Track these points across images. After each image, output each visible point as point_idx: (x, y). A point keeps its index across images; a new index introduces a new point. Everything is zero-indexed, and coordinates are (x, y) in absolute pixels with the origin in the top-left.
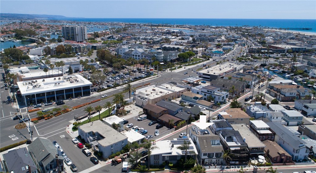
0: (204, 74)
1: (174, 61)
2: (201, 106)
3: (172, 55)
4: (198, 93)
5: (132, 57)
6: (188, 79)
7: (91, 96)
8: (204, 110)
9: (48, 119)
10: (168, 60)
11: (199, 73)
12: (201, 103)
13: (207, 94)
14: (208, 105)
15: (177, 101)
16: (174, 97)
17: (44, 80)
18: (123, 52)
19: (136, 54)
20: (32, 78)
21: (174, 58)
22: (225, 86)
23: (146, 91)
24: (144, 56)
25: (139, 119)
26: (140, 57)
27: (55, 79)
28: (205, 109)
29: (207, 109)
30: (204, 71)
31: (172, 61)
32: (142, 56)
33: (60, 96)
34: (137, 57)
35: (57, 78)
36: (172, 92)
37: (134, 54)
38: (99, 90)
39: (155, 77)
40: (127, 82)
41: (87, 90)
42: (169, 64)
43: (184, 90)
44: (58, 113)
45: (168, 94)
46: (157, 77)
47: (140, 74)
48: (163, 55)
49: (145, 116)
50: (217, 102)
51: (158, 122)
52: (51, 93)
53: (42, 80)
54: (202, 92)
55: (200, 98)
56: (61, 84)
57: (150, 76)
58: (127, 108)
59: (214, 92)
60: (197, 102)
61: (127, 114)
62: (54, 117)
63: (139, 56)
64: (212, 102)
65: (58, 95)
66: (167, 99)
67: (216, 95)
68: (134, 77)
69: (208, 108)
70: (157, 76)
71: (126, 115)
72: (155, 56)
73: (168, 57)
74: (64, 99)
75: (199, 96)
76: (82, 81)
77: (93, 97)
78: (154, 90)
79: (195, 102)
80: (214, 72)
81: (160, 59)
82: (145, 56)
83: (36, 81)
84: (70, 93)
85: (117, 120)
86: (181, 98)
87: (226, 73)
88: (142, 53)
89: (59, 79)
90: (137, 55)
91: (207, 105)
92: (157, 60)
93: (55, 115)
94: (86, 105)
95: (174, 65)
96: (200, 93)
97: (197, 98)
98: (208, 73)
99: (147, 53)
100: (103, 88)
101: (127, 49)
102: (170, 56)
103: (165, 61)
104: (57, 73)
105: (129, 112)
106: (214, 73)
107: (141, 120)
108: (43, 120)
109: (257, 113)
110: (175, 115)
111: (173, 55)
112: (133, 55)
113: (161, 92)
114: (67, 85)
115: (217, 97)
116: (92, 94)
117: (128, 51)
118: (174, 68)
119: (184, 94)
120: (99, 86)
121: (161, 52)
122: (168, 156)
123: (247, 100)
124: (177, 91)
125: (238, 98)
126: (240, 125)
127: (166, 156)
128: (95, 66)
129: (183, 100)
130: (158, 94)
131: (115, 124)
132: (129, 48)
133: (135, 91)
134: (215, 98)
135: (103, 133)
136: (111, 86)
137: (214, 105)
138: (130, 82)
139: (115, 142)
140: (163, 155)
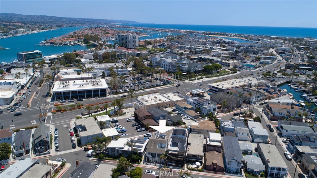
0: (213, 87)
1: (199, 72)
2: (187, 115)
3: (196, 67)
4: (191, 104)
5: (162, 65)
6: (193, 90)
7: (107, 97)
8: (188, 119)
9: (64, 112)
10: (192, 71)
11: (210, 85)
12: (188, 113)
13: (197, 106)
14: (193, 116)
15: (169, 110)
16: (170, 105)
17: (74, 81)
18: (155, 61)
20: (68, 79)
21: (199, 69)
22: (221, 100)
23: (148, 98)
25: (128, 120)
26: (167, 67)
27: (83, 81)
29: (191, 119)
30: (215, 85)
31: (196, 72)
32: (170, 65)
33: (81, 95)
34: (166, 66)
35: (85, 81)
36: (169, 101)
37: (163, 63)
38: (115, 93)
39: (170, 86)
41: (104, 93)
42: (191, 74)
43: (182, 100)
44: (72, 108)
45: (165, 102)
46: (173, 86)
47: (160, 82)
48: (187, 66)
49: (133, 118)
50: (204, 114)
51: (140, 124)
52: (75, 93)
53: (73, 81)
54: (193, 103)
55: (190, 108)
56: (84, 85)
57: (167, 85)
58: (124, 110)
59: (203, 105)
60: (186, 112)
61: (122, 115)
62: (69, 111)
63: (167, 65)
64: (198, 113)
65: (80, 94)
66: (162, 106)
67: (203, 107)
68: (150, 85)
69: (192, 118)
71: (121, 115)
72: (181, 67)
73: (193, 68)
74: (84, 98)
76: (103, 84)
77: (108, 99)
78: (156, 98)
79: (184, 111)
80: (224, 85)
81: (184, 69)
82: (172, 66)
83: (69, 82)
84: (90, 94)
85: (106, 118)
86: (175, 107)
87: (236, 87)
88: (170, 63)
89: (87, 81)
92: (181, 70)
93: (70, 110)
94: (97, 104)
95: (196, 75)
96: (192, 104)
97: (186, 108)
98: (217, 87)
99: (174, 63)
100: (120, 91)
101: (158, 58)
102: (194, 67)
103: (189, 72)
104: (88, 76)
105: (125, 113)
106: (222, 87)
107: (129, 121)
108: (60, 112)
109: (225, 127)
110: (157, 121)
111: (198, 66)
112: (163, 65)
113: (160, 100)
114: (90, 87)
115: (204, 109)
116: (108, 96)
118: (194, 78)
119: (178, 103)
120: (116, 90)
121: (185, 64)
122: (121, 150)
123: (235, 115)
124: (174, 100)
125: (229, 112)
126: (199, 135)
127: (119, 150)
128: (126, 72)
129: (176, 109)
130: (157, 101)
131: (102, 122)
132: (161, 58)
133: (138, 97)
134: (202, 110)
135: (88, 127)
136: (127, 91)
137: (200, 116)
138: (145, 89)
139: (91, 134)
140: (116, 149)
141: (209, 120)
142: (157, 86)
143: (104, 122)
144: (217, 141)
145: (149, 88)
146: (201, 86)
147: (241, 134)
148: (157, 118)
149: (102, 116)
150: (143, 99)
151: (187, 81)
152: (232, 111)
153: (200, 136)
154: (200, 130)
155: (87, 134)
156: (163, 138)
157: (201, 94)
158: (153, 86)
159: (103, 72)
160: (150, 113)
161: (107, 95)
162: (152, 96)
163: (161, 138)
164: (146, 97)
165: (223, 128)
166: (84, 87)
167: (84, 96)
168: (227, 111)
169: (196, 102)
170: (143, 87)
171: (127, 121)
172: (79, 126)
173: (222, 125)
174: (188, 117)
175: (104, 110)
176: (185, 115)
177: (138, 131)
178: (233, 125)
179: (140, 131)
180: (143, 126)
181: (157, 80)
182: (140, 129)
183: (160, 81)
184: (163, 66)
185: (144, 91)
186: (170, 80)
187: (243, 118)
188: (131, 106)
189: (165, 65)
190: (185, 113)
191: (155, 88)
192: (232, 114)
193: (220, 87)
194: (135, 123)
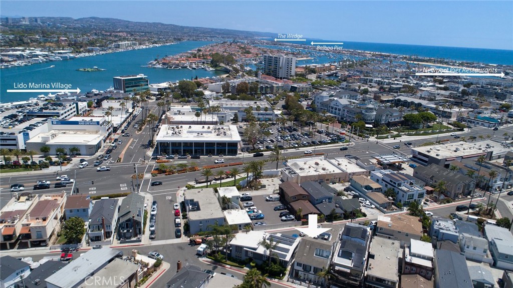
0: (420, 153)
1: (395, 124)
2: (371, 201)
3: (391, 115)
4: (378, 181)
5: (331, 110)
6: (383, 157)
7: (237, 156)
8: (372, 208)
9: (169, 174)
10: (383, 122)
11: (413, 150)
12: (370, 196)
13: (389, 186)
14: (381, 202)
15: (339, 187)
16: (341, 179)
17: (190, 127)
18: (320, 101)
19: (336, 107)
20: (182, 122)
21: (395, 119)
22: (434, 179)
23: (305, 163)
24: (346, 111)
25: (267, 198)
26: (340, 112)
27: (203, 127)
28: (373, 206)
29: (376, 207)
30: (423, 150)
31: (389, 124)
32: (344, 110)
33: (198, 150)
34: (337, 111)
35: (206, 126)
36: (341, 171)
37: (333, 106)
38: (252, 150)
39: (343, 145)
40: (296, 145)
41: (234, 148)
42: (380, 128)
43: (363, 172)
44: (183, 169)
45: (332, 172)
46: (348, 145)
47: (326, 137)
48: (375, 113)
49: (277, 196)
50: (400, 201)
51: (288, 208)
52: (189, 145)
53: (188, 126)
54: (383, 180)
55: (376, 189)
56: (204, 134)
57: (337, 143)
58: (264, 181)
59: (400, 185)
60: (368, 194)
61: (260, 188)
62: (177, 174)
63: (339, 110)
64: (389, 199)
65: (196, 148)
66: (327, 180)
67: (401, 190)
68: (310, 140)
69: (378, 206)
70: (348, 143)
71: (257, 189)
72: (363, 114)
73: (384, 118)
74: (203, 154)
75: (375, 185)
76: (233, 134)
77: (239, 158)
78: (317, 164)
79: (364, 193)
80: (439, 153)
81: (369, 119)
82: (348, 111)
83: (181, 127)
84: (212, 148)
85: (232, 192)
86: (350, 184)
87: (462, 157)
88: (345, 106)
89: (209, 128)
90: (338, 107)
91: (378, 201)
92: (364, 119)
93: (179, 171)
95: (390, 130)
96: (380, 181)
97: (368, 188)
98: (427, 153)
99: (352, 107)
100: (259, 148)
101: (326, 97)
102: (387, 115)
103: (376, 124)
104: (211, 120)
105: (264, 186)
106: (437, 155)
107: (270, 201)
108: (163, 174)
109: (441, 231)
110: (316, 205)
111: (394, 115)
112: (332, 108)
113: (324, 169)
114: (212, 137)
115: (401, 193)
116: (239, 154)
117: (328, 100)
118: (385, 135)
119: (355, 178)
120: (253, 145)
121: (371, 109)
122: (252, 252)
123: (459, 209)
124: (349, 171)
125: (448, 202)
126: (390, 241)
127: (250, 251)
128: (271, 117)
129: (351, 187)
130: (318, 170)
131: (226, 197)
132: (330, 97)
133: (287, 161)
134: (398, 193)
135: (203, 205)
136: (270, 148)
137: (393, 203)
138: (301, 147)
139: (206, 218)
140: (245, 248)
141: (410, 215)
142: (322, 143)
143: (229, 198)
144: (424, 258)
145: (307, 146)
146: (397, 150)
147: (471, 248)
148: (317, 200)
149: (227, 189)
150: (295, 165)
151: (372, 139)
152: (454, 200)
153: (393, 243)
154: (393, 231)
155: (200, 217)
156: (326, 239)
157: (397, 164)
158: (314, 144)
159: (236, 115)
160: (305, 190)
161: (239, 152)
162: (311, 161)
163: (322, 239)
164: (300, 162)
165: (436, 232)
166: (204, 137)
167: (203, 151)
168: (445, 200)
169: (388, 180)
170: (297, 144)
171: (267, 200)
172: (189, 202)
173: (436, 227)
174: (371, 204)
175: (230, 177)
176: (366, 200)
177: (282, 220)
178: (456, 229)
179: (285, 221)
180: (292, 211)
181: (322, 133)
182: (286, 217)
183: (326, 135)
184: (334, 110)
185: (298, 151)
186: (344, 136)
187: (476, 218)
188: (274, 174)
189: (336, 109)
190: (367, 196)
191: (316, 147)
192: (454, 207)
193: (433, 154)
194: (279, 204)
